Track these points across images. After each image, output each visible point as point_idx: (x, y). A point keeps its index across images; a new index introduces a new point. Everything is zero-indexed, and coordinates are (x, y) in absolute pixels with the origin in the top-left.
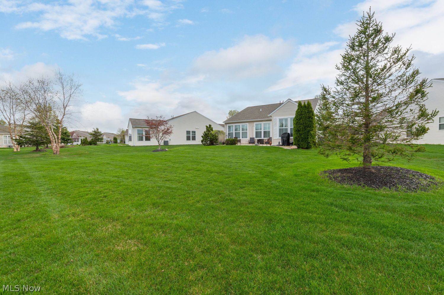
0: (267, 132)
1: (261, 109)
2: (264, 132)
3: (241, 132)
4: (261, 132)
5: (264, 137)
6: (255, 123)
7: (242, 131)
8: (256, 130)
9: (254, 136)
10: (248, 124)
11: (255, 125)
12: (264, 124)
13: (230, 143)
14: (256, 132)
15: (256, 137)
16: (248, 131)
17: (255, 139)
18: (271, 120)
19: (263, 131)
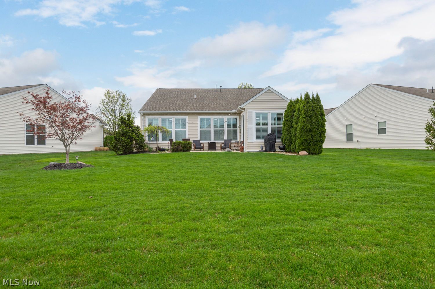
0: (219, 131)
1: (195, 95)
2: (215, 131)
3: (174, 129)
4: (209, 131)
6: (199, 117)
7: (176, 128)
8: (201, 128)
9: (198, 138)
10: (186, 117)
11: (199, 120)
13: (182, 148)
14: (201, 131)
16: (187, 129)
19: (212, 130)
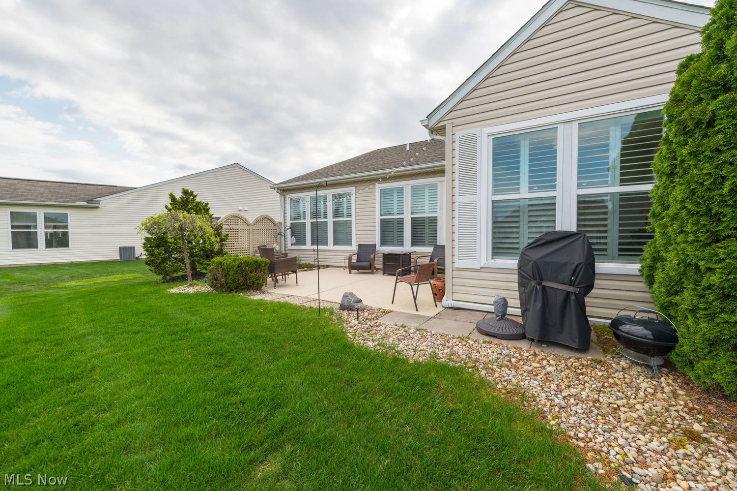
0: (427, 221)
2: (414, 221)
3: (330, 220)
4: (401, 222)
5: (414, 243)
6: (379, 187)
7: (335, 216)
8: (382, 215)
9: (376, 238)
10: (352, 190)
11: (378, 195)
12: (413, 188)
14: (383, 222)
15: (384, 242)
16: (353, 219)
17: (379, 248)
18: (441, 172)
19: (407, 218)
